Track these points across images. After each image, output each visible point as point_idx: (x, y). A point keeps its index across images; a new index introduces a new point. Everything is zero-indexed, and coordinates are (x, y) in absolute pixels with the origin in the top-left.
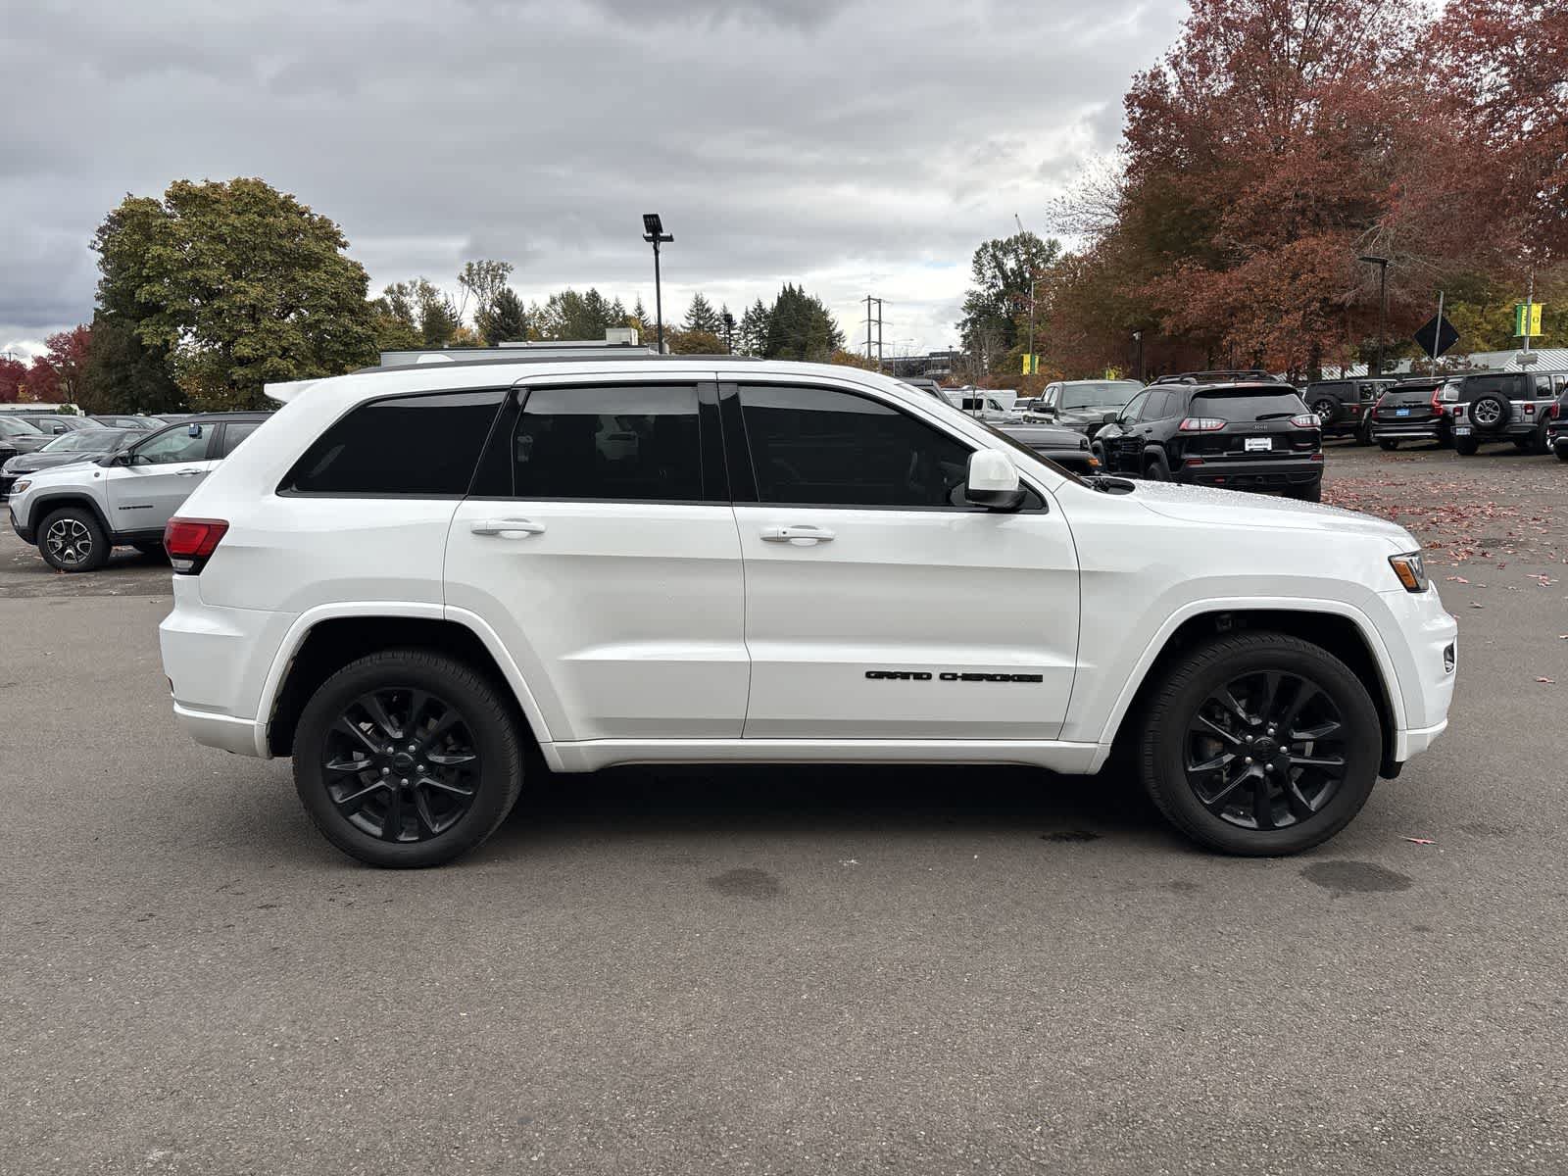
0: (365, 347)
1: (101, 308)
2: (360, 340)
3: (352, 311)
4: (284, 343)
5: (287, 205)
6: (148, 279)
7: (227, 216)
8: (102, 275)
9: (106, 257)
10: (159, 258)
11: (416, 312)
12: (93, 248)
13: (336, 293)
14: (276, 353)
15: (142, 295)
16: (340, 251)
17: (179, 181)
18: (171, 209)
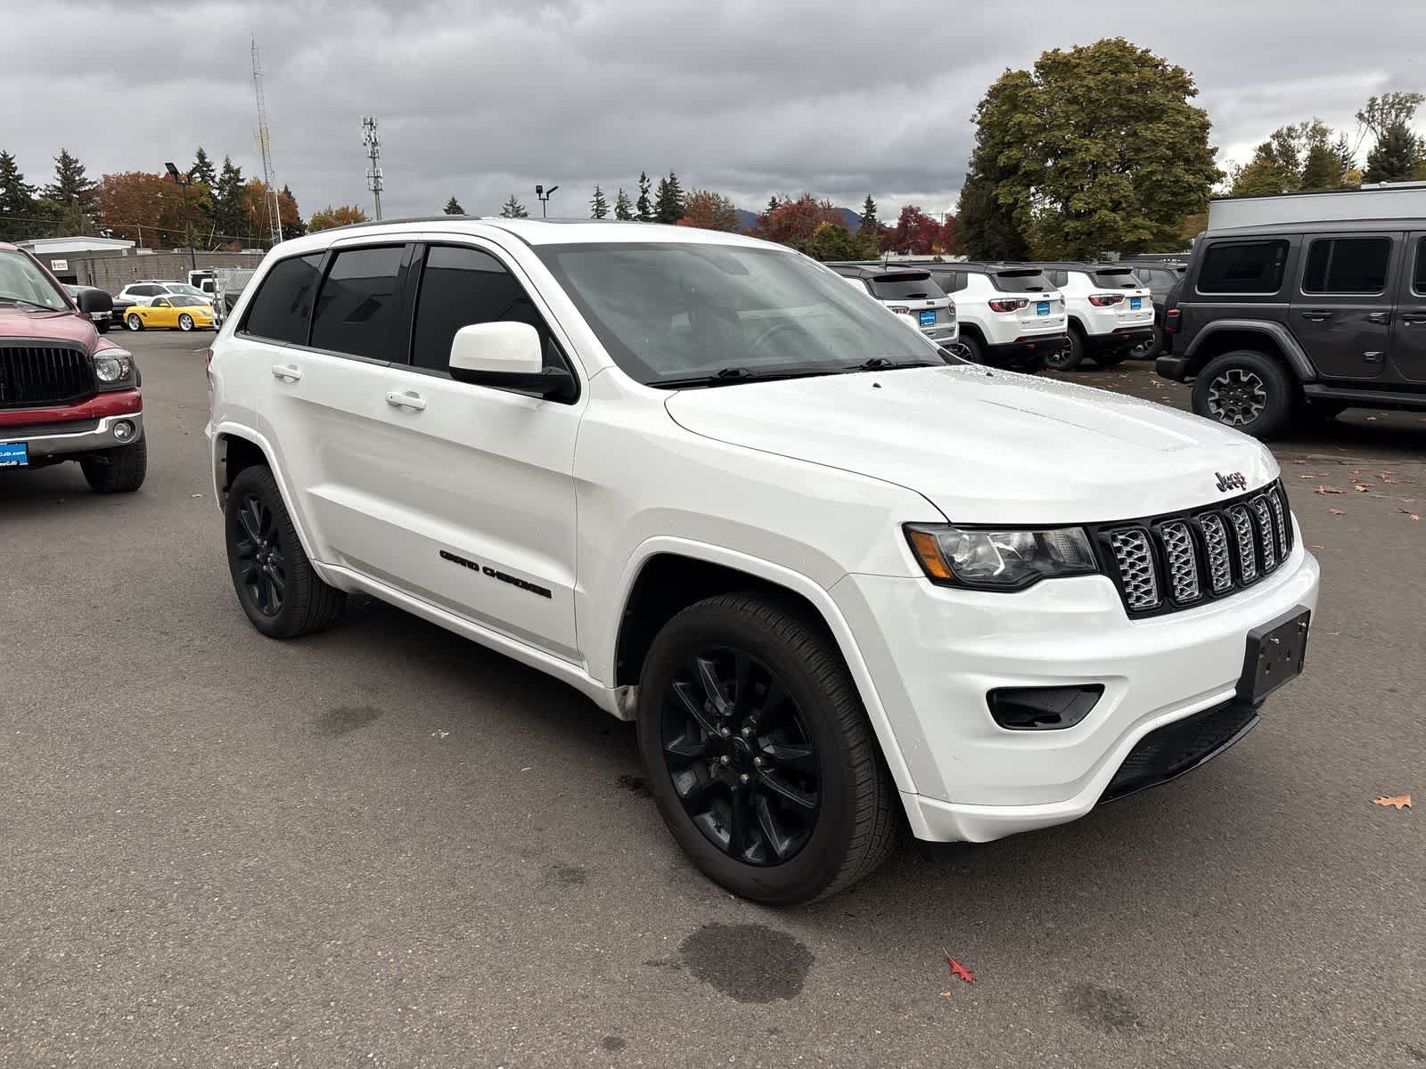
0: (1194, 197)
1: (972, 174)
2: (1190, 189)
3: (1187, 161)
4: (1115, 196)
5: (1144, 60)
6: (1009, 145)
7: (1083, 79)
8: (978, 144)
9: (982, 130)
10: (1019, 125)
11: (1303, 156)
12: (972, 121)
13: (1173, 143)
14: (1105, 205)
15: (1002, 160)
16: (1189, 100)
17: (1050, 51)
18: (1038, 78)
